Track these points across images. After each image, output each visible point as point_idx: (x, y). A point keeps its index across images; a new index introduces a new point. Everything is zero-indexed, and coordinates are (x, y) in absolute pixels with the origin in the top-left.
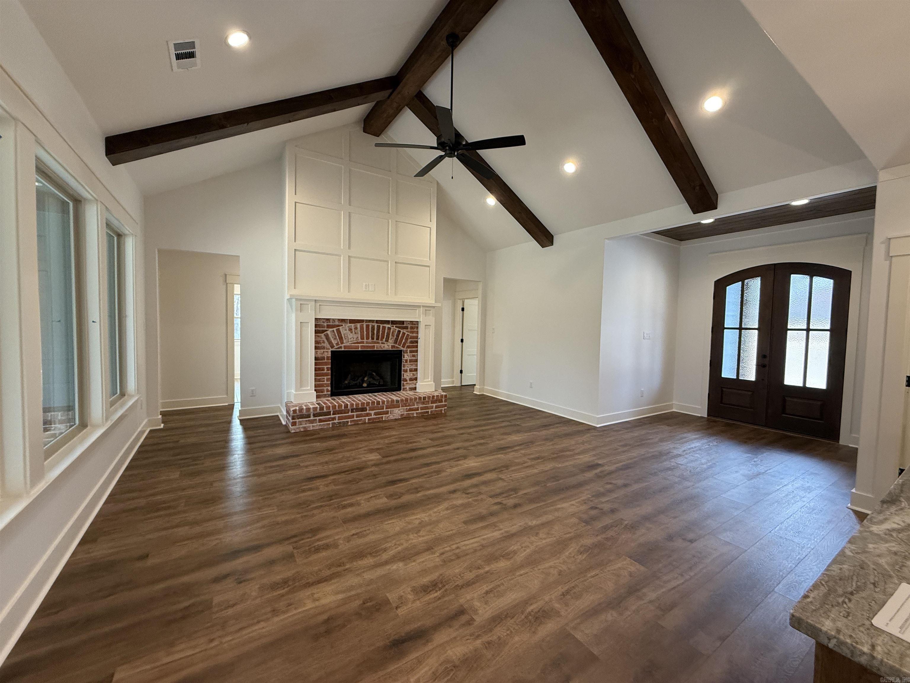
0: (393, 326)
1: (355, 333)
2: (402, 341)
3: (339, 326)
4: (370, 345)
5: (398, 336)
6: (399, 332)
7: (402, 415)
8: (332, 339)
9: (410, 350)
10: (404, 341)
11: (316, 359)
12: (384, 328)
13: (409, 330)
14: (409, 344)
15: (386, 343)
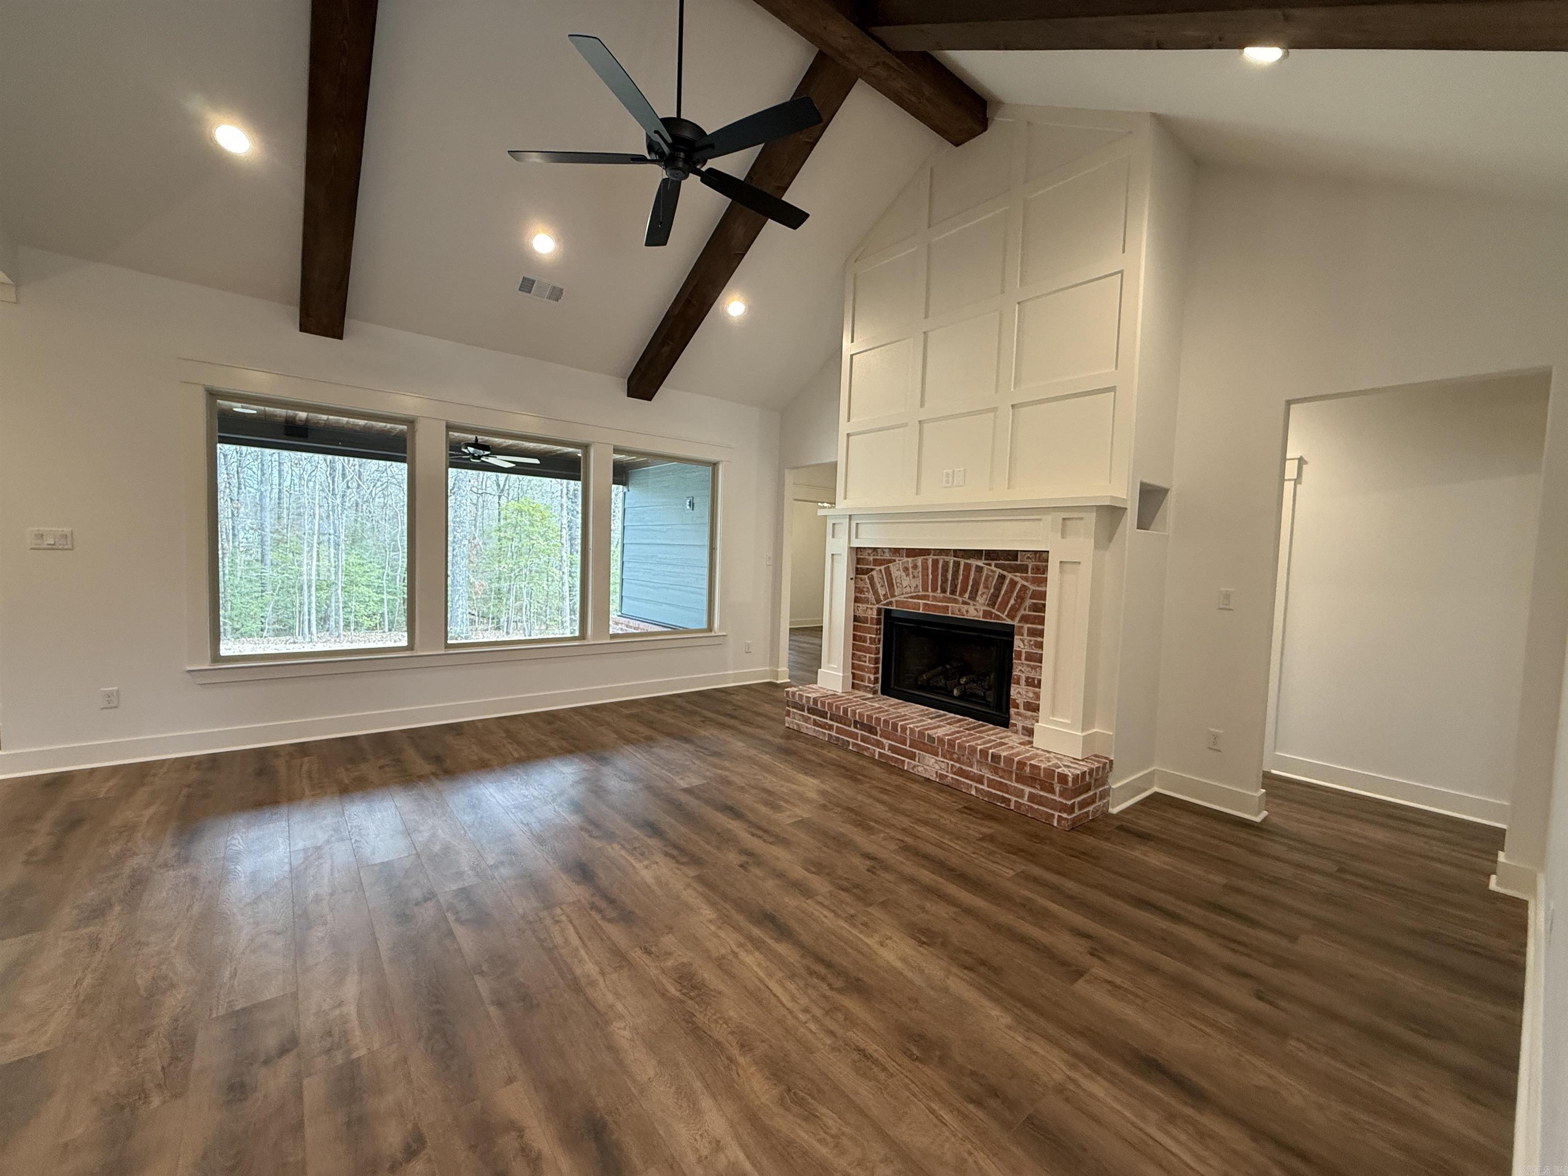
0: (990, 565)
1: (914, 577)
2: (1008, 602)
3: (890, 561)
4: (940, 604)
5: (998, 589)
6: (1002, 578)
7: (942, 776)
8: (879, 586)
9: (1029, 629)
10: (1012, 602)
11: (856, 619)
12: (968, 567)
13: (1030, 574)
14: (1027, 612)
15: (972, 603)
